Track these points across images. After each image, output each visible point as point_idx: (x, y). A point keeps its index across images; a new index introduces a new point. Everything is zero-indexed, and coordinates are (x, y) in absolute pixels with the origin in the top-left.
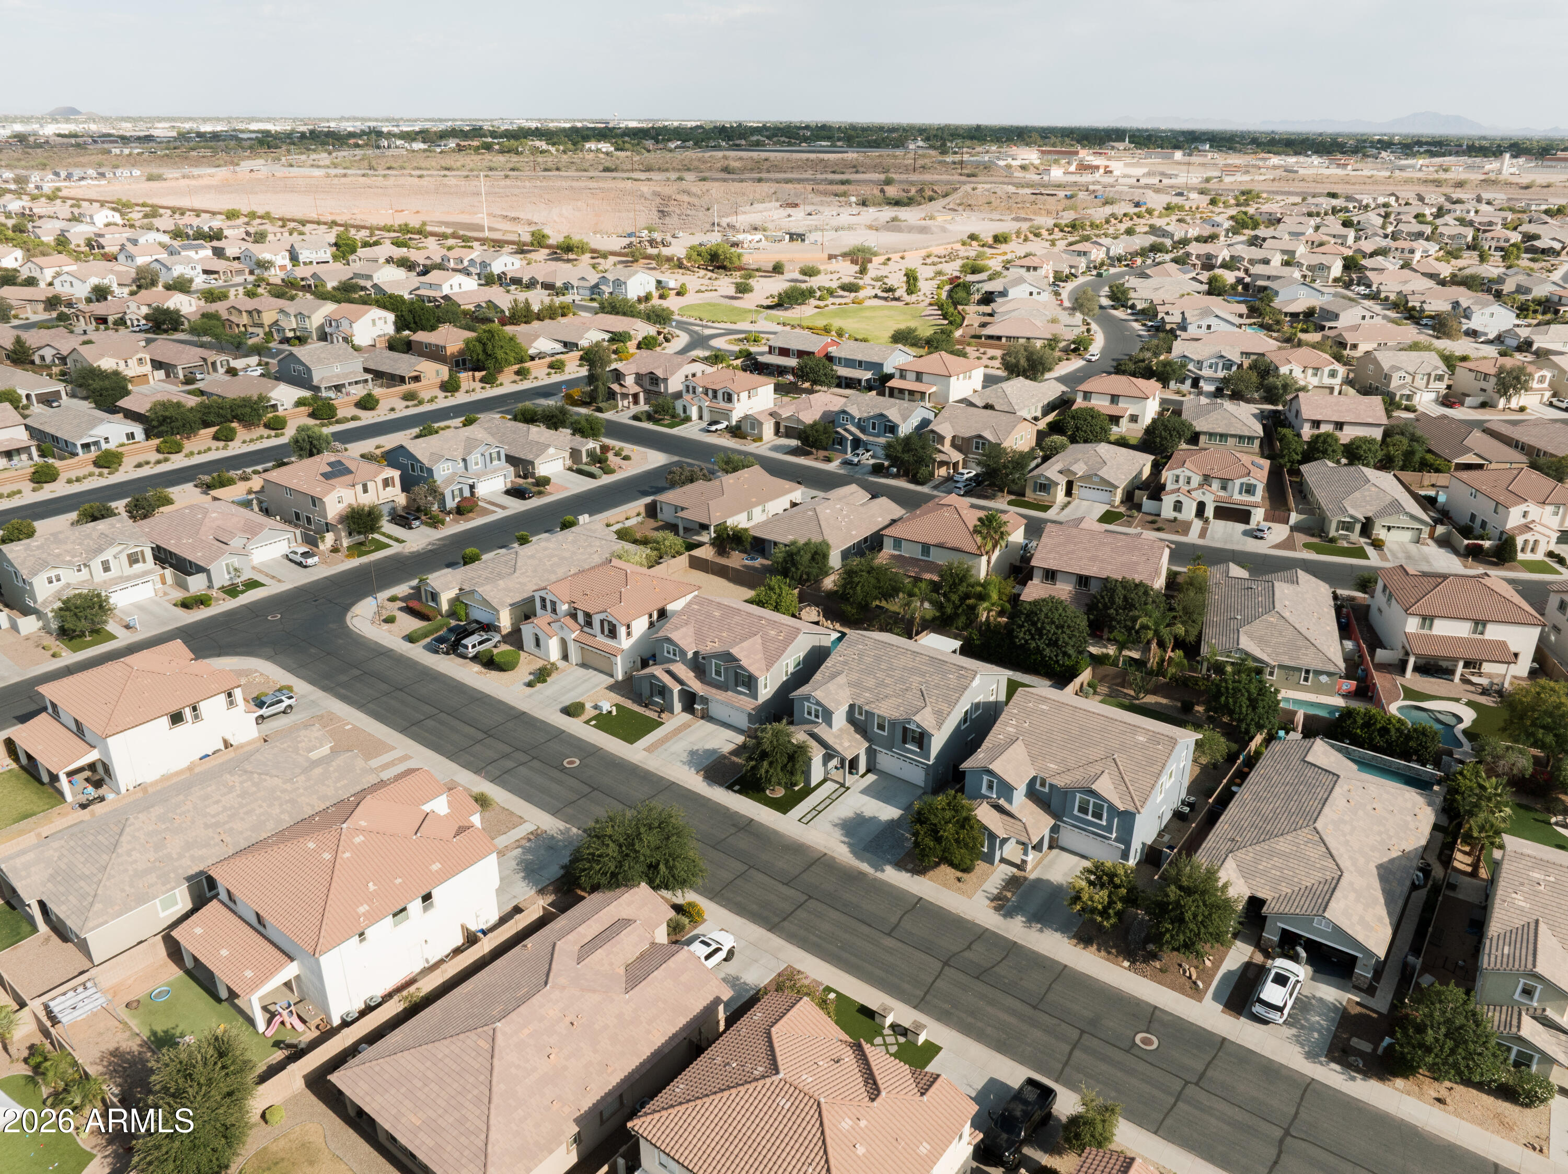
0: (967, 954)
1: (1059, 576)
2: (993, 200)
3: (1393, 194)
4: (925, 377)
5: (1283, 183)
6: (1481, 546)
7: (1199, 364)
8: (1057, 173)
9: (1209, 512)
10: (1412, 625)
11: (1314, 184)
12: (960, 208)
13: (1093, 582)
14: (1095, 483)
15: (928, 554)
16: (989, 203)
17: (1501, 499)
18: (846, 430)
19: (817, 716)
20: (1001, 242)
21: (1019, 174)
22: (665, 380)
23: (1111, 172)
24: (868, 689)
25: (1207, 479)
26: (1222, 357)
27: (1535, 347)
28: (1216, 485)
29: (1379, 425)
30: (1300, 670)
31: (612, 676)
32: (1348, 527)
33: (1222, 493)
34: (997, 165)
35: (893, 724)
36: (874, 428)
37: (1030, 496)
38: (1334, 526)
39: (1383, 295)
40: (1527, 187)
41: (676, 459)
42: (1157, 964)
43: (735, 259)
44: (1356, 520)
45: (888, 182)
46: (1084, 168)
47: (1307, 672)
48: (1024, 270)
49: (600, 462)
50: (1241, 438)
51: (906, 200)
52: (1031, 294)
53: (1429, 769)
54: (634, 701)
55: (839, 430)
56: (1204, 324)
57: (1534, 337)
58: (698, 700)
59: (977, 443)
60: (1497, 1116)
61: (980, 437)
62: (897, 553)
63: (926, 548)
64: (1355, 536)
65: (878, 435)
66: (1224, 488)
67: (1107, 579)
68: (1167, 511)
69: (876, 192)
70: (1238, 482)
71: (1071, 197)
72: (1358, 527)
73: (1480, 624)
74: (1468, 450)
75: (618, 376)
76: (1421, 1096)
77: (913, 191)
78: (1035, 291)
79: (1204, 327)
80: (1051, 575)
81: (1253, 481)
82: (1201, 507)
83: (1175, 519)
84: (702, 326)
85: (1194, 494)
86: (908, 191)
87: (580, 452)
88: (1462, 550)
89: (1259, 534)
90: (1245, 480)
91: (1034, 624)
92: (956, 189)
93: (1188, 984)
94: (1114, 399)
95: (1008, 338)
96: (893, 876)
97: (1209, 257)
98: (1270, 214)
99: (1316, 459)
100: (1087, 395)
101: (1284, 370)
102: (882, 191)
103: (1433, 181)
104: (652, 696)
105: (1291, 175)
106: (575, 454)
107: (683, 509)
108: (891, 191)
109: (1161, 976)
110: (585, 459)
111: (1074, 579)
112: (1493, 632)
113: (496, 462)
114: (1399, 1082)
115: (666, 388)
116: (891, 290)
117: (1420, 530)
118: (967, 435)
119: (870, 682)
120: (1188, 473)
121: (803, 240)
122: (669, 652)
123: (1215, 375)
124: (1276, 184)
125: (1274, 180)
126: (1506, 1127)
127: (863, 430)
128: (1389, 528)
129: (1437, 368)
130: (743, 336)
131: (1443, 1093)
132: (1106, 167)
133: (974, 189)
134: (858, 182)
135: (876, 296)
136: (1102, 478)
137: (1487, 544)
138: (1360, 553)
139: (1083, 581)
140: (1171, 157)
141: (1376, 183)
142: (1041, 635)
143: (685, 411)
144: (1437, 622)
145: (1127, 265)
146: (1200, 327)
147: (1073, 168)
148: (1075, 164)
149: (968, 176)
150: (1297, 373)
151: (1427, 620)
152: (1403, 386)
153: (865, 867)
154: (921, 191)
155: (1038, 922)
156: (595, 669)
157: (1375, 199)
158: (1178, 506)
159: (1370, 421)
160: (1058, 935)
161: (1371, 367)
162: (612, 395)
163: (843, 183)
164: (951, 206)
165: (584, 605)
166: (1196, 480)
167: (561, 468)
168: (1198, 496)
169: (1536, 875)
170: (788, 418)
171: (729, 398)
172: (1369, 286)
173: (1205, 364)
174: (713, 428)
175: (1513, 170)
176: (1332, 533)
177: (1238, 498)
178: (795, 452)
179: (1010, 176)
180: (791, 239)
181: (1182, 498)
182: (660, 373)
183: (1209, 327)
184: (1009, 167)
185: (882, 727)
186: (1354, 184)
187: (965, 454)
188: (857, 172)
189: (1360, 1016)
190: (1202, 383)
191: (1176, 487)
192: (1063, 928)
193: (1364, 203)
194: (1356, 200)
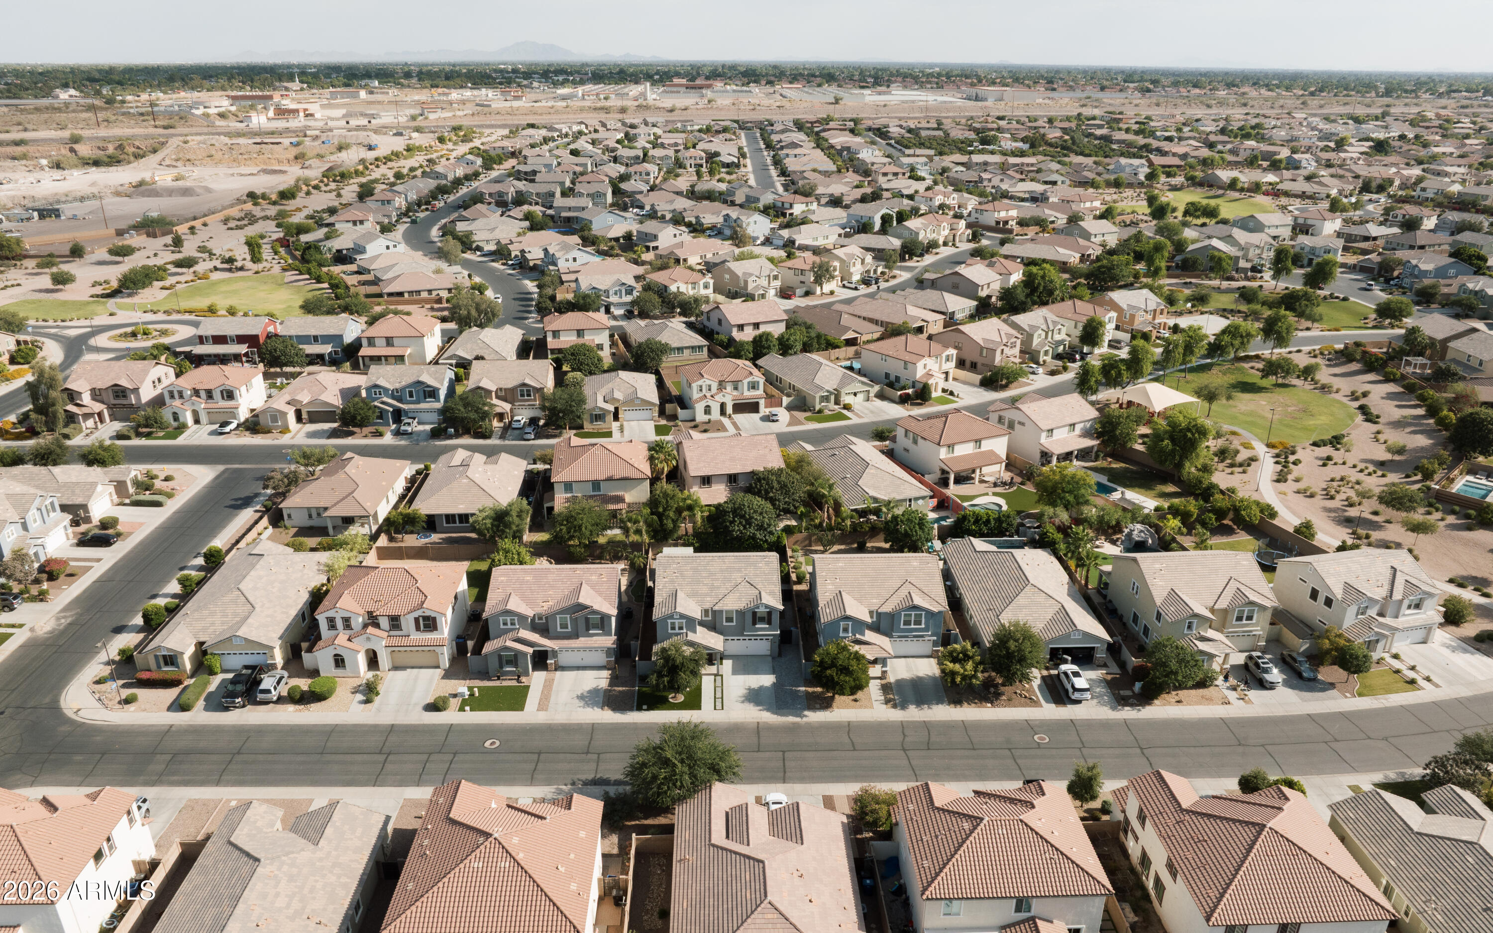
0: (907, 739)
1: (713, 479)
2: (214, 152)
3: (582, 123)
4: (396, 341)
5: (482, 118)
6: (908, 394)
7: (607, 292)
8: (260, 120)
9: (729, 409)
10: (943, 453)
11: (509, 117)
12: (179, 164)
13: (740, 478)
14: (638, 405)
15: (599, 490)
16: (210, 156)
17: (907, 358)
18: (383, 403)
19: (681, 628)
20: (288, 198)
21: (220, 123)
22: (136, 390)
23: (312, 115)
24: (707, 595)
25: (721, 385)
26: (624, 284)
27: (797, 245)
28: (729, 388)
29: (782, 321)
30: (905, 500)
31: (438, 667)
32: (825, 399)
33: (735, 393)
34: (193, 114)
35: (741, 613)
36: (411, 396)
37: (588, 427)
38: (817, 400)
39: (659, 214)
40: (672, 111)
41: (221, 468)
42: (1004, 698)
43: (14, 246)
44: (831, 393)
45: (76, 140)
46: (282, 112)
47: (910, 500)
48: (350, 225)
49: (147, 489)
50: (693, 348)
51: (106, 159)
52: (388, 247)
53: (1016, 538)
54: (482, 679)
55: (376, 403)
56: (570, 257)
57: (795, 237)
58: (550, 655)
59: (522, 391)
60: (1202, 697)
61: (524, 385)
62: (569, 495)
63: (596, 484)
64: (832, 405)
65: (418, 402)
66: (736, 388)
67: (753, 473)
68: (701, 417)
69: (65, 151)
70: (746, 382)
71: (298, 144)
72: (833, 398)
73: (978, 442)
74: (847, 329)
75: (72, 396)
76: (1169, 703)
77: (111, 150)
78: (391, 244)
79: (571, 260)
80: (706, 481)
81: (756, 379)
82: (723, 406)
83: (709, 421)
84: (58, 327)
85: (717, 398)
86: (104, 149)
87: (125, 482)
88: (897, 400)
89: (775, 418)
90: (750, 379)
91: (743, 517)
92: (163, 144)
93: (1028, 701)
94: (580, 333)
95: (411, 293)
96: (815, 717)
97: (500, 194)
98: (503, 148)
99: (765, 355)
100: (556, 334)
101: (673, 288)
102: (72, 150)
103: (602, 108)
104: (501, 667)
105: (486, 109)
106: (120, 487)
107: (326, 509)
108: (84, 150)
109: (1010, 702)
110: (131, 490)
111: (725, 478)
112: (986, 445)
113: (52, 514)
114: (1156, 701)
115: (138, 398)
116: (231, 260)
117: (868, 391)
118: (510, 386)
119: (704, 590)
120: (708, 382)
121: (58, 216)
122: (505, 624)
123: (621, 301)
124: (476, 118)
125: (473, 115)
126: (1209, 700)
127: (400, 400)
128: (855, 394)
129: (772, 270)
130: (129, 330)
131: (1177, 698)
132: (305, 110)
133: (186, 142)
134: (35, 141)
135: (216, 269)
136: (642, 400)
137: (910, 391)
138: (840, 417)
139: (732, 479)
140: (356, 96)
141: (557, 112)
142: (750, 524)
143: (176, 419)
144: (956, 447)
145: (427, 209)
146: (567, 260)
147: (271, 114)
148: (272, 109)
149: (165, 127)
150: (683, 289)
151: (951, 446)
152: (757, 287)
153: (791, 719)
154: (120, 147)
155: (923, 703)
156: (413, 667)
157: (570, 128)
158: (707, 410)
159: (776, 318)
160: (940, 706)
161: (727, 276)
162: (71, 418)
163: (17, 143)
164: (168, 162)
165: (383, 611)
166: (715, 386)
167: (109, 504)
168: (720, 398)
169: (1157, 566)
170: (310, 403)
171: (229, 395)
172: (642, 207)
173: (611, 293)
174: (227, 429)
175: (654, 96)
176: (817, 408)
177: (748, 394)
178: (334, 434)
179: (211, 125)
180: (42, 216)
181: (710, 403)
182: (124, 383)
183: (575, 260)
184: (206, 116)
185: (729, 620)
186: (541, 114)
187: (512, 403)
188: (26, 130)
189: (1113, 679)
190: (612, 309)
191: (701, 395)
192: (939, 701)
193: (564, 131)
194: (556, 130)
